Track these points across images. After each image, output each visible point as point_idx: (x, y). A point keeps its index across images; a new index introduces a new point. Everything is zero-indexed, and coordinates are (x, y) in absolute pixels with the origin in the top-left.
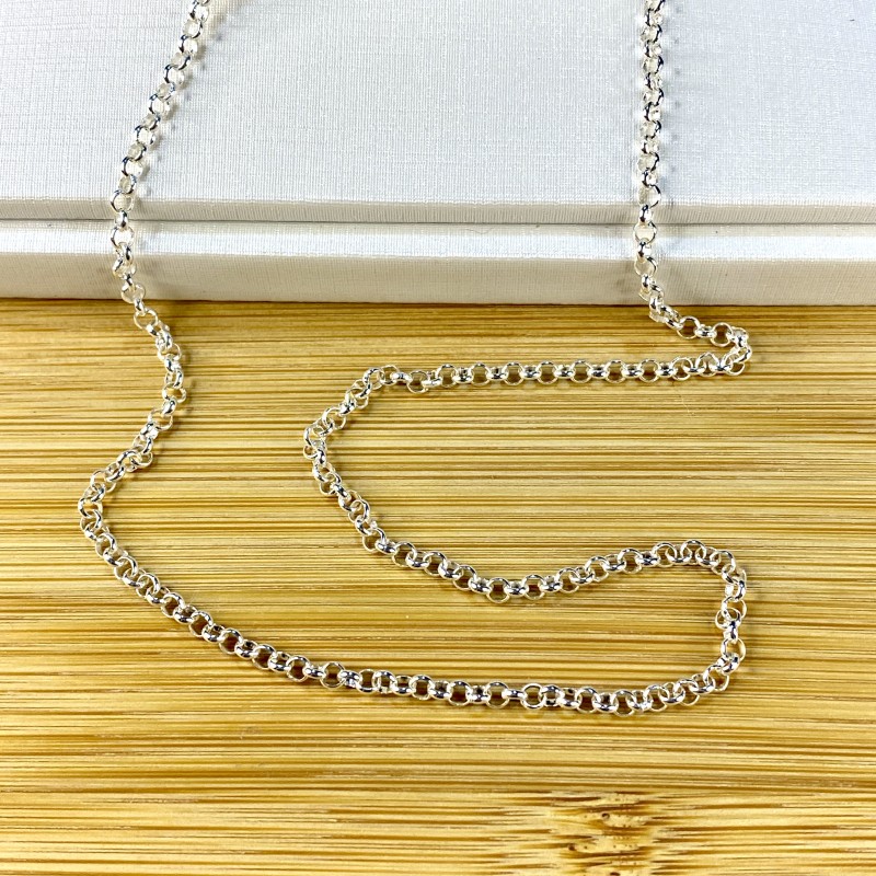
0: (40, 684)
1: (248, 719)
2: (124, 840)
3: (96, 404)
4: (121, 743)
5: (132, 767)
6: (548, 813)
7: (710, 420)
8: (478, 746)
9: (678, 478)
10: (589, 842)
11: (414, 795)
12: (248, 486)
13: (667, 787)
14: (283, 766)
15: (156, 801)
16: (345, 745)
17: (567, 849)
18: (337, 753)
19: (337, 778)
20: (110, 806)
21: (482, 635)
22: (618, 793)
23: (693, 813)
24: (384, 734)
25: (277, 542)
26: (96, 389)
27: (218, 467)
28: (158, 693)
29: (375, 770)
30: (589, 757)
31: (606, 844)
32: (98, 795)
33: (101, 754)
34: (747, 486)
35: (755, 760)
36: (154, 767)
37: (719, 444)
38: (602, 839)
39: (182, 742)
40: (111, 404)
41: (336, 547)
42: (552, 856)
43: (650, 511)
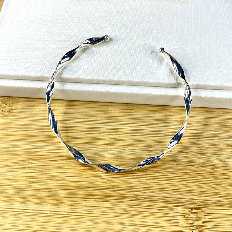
0: (67, 175)
1: (113, 185)
2: (85, 209)
3: (79, 117)
4: (85, 188)
5: (87, 193)
6: (179, 208)
7: (216, 127)
8: (164, 194)
9: (208, 139)
10: (188, 215)
11: (149, 203)
12: (113, 136)
13: (206, 204)
14: (120, 195)
15: (93, 201)
16: (134, 192)
17: (183, 216)
18: (132, 193)
19: (132, 198)
20: (83, 201)
21: (164, 170)
22: (195, 205)
23: (211, 210)
24: (143, 190)
25: (119, 148)
26: (80, 114)
27: (106, 132)
28: (93, 178)
29: (140, 197)
30: (188, 197)
31: (192, 216)
32: (80, 199)
33: (81, 190)
34: (224, 142)
35: (225, 200)
36: (92, 194)
37: (218, 133)
38: (191, 214)
39: (98, 189)
40: (83, 117)
41: (132, 150)
42: (180, 218)
43: (202, 146)
